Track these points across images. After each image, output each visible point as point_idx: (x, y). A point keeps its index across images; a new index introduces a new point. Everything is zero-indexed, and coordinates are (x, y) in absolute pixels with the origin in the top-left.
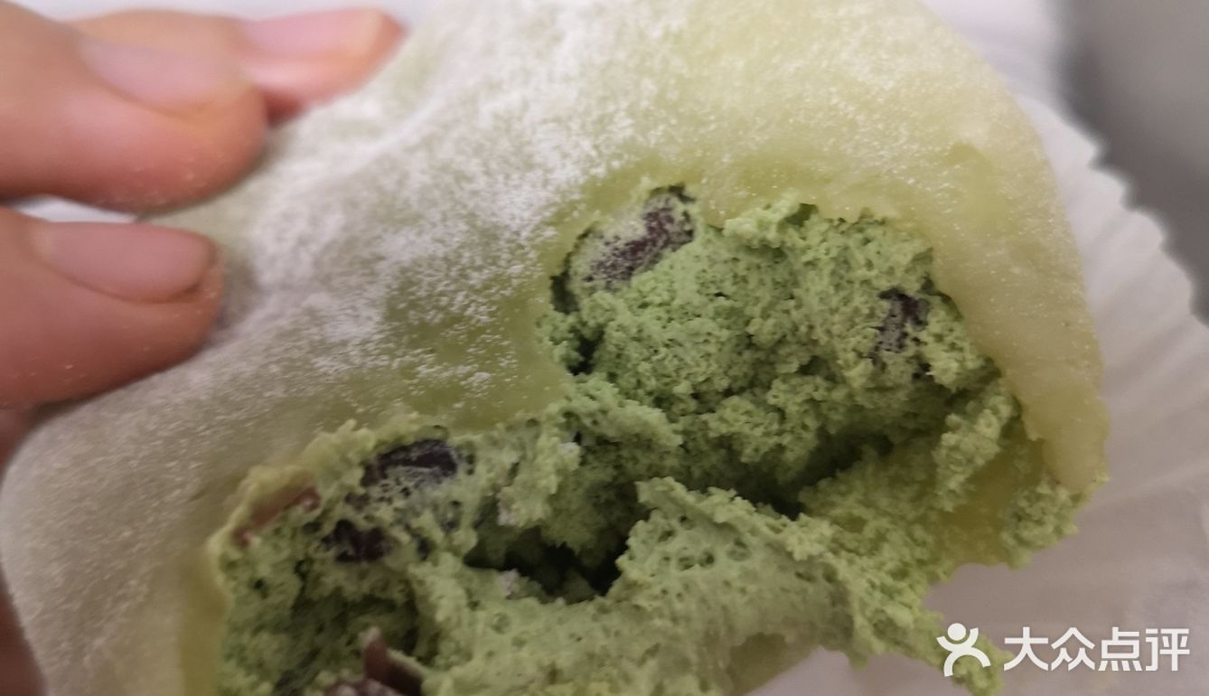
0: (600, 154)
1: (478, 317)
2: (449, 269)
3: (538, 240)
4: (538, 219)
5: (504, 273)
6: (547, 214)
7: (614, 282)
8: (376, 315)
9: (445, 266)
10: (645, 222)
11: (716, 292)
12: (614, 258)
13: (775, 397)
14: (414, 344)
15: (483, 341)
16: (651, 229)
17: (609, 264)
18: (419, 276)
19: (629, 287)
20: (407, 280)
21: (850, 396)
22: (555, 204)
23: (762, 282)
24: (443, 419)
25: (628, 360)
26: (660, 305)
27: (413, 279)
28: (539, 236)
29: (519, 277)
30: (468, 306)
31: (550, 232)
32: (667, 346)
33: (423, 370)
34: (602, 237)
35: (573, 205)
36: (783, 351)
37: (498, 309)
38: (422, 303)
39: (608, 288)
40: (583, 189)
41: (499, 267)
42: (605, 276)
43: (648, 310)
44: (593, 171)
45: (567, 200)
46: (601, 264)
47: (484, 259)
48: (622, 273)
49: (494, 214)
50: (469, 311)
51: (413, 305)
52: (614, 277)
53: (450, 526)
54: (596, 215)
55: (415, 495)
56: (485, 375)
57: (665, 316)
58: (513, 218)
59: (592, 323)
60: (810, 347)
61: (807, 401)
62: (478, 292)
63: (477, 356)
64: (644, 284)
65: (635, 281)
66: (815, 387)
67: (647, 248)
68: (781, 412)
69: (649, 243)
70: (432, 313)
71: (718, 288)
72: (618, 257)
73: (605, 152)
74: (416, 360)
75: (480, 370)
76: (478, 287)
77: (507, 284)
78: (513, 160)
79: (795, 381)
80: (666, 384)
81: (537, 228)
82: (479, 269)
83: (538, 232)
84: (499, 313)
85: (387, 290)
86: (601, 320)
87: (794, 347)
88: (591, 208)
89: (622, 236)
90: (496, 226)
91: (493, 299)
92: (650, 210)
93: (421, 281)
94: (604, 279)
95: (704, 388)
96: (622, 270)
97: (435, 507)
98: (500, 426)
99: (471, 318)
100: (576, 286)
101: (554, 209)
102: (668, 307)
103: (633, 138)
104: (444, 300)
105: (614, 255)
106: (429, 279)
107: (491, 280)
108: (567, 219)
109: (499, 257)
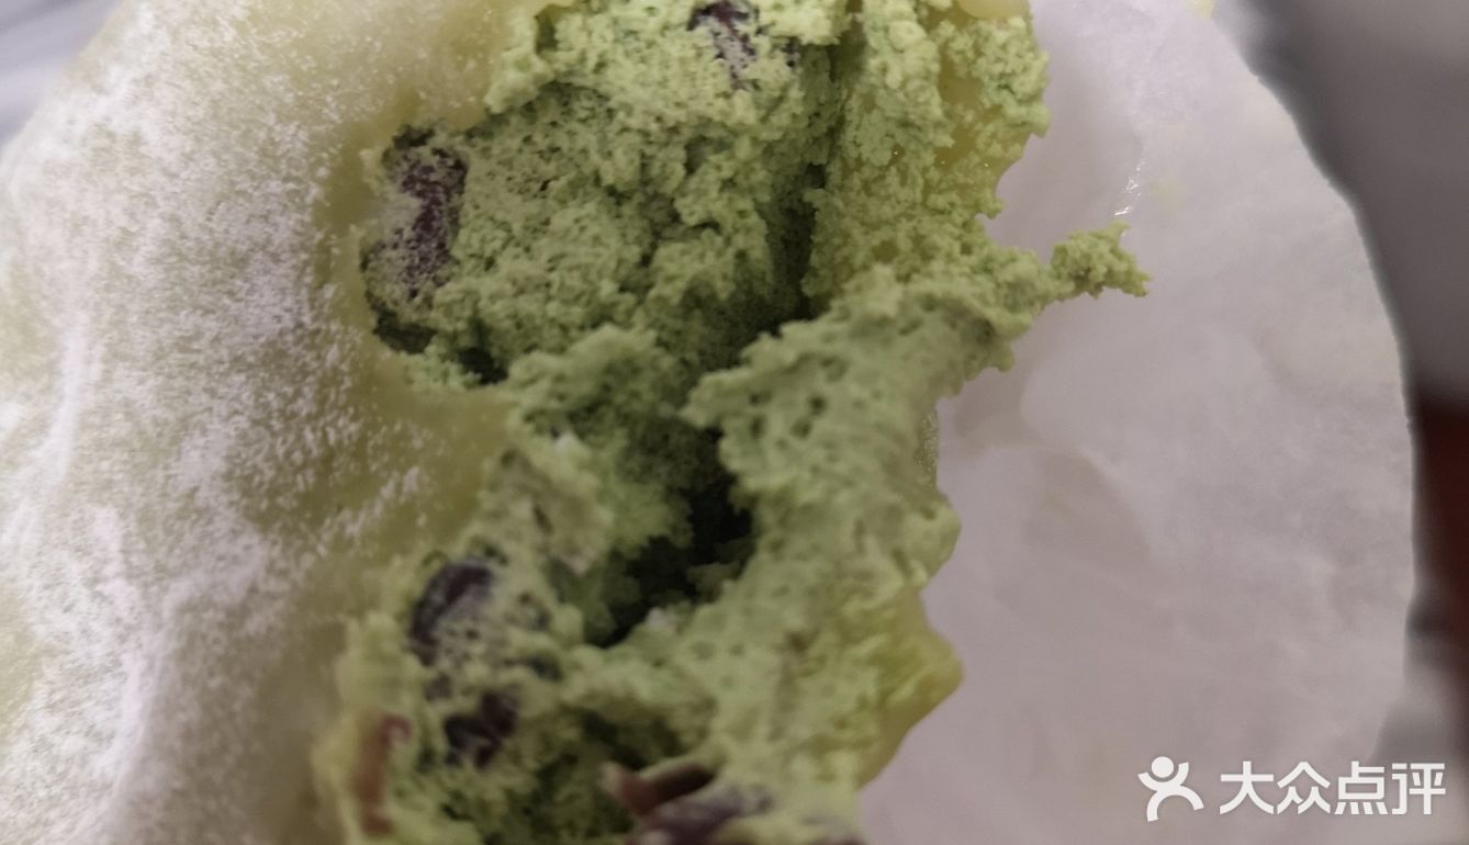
0: (298, 180)
1: (345, 433)
2: (269, 427)
3: (326, 310)
4: (304, 293)
5: (324, 373)
6: (308, 279)
7: (440, 273)
8: (251, 538)
9: (261, 429)
10: (408, 193)
11: (540, 185)
12: (415, 252)
13: (692, 214)
14: (316, 523)
15: (376, 448)
16: (420, 194)
17: (417, 261)
18: (249, 463)
19: (458, 262)
20: (240, 479)
21: (755, 141)
22: (306, 263)
23: (571, 134)
24: (423, 547)
25: (530, 317)
26: (504, 247)
27: (247, 472)
28: (321, 306)
29: (342, 360)
30: (325, 435)
31: (329, 291)
32: (551, 270)
33: (353, 529)
34: (384, 247)
35: (324, 248)
36: (655, 171)
37: (356, 409)
38: (281, 481)
39: (439, 284)
40: (318, 224)
41: (313, 372)
42: (425, 275)
43: (500, 260)
44: (309, 200)
45: (314, 249)
46: (410, 269)
47: (293, 382)
48: (438, 257)
49: (256, 337)
50: (332, 437)
51: (273, 492)
52: (435, 268)
53: (542, 622)
54: (356, 232)
55: (483, 629)
56: (414, 471)
57: (520, 250)
58: (278, 318)
59: (461, 326)
60: (676, 138)
61: (721, 190)
62: (320, 414)
63: (388, 467)
64: (469, 245)
65: (457, 252)
66: (716, 168)
67: (436, 213)
68: (711, 224)
69: (434, 207)
70: (299, 478)
71: (537, 180)
72: (418, 247)
73: (299, 174)
74: (336, 529)
75: (403, 471)
76: (314, 409)
77: (339, 378)
78: (219, 274)
79: (694, 182)
80: (589, 303)
81: (312, 301)
82: (298, 394)
83: (317, 304)
84: (361, 408)
85: (234, 509)
86: (467, 313)
87: (661, 155)
88: (342, 231)
89: (402, 225)
90: (271, 344)
91: (340, 403)
92: (400, 180)
93: (255, 467)
94: (427, 279)
95: (623, 272)
96: (435, 253)
97: (511, 620)
98: (482, 494)
99: (340, 442)
100: (408, 314)
101: (309, 270)
102: (513, 242)
103: (313, 136)
104: (298, 457)
105: (413, 248)
106: (260, 458)
107: (319, 391)
108: (333, 264)
109: (305, 364)
